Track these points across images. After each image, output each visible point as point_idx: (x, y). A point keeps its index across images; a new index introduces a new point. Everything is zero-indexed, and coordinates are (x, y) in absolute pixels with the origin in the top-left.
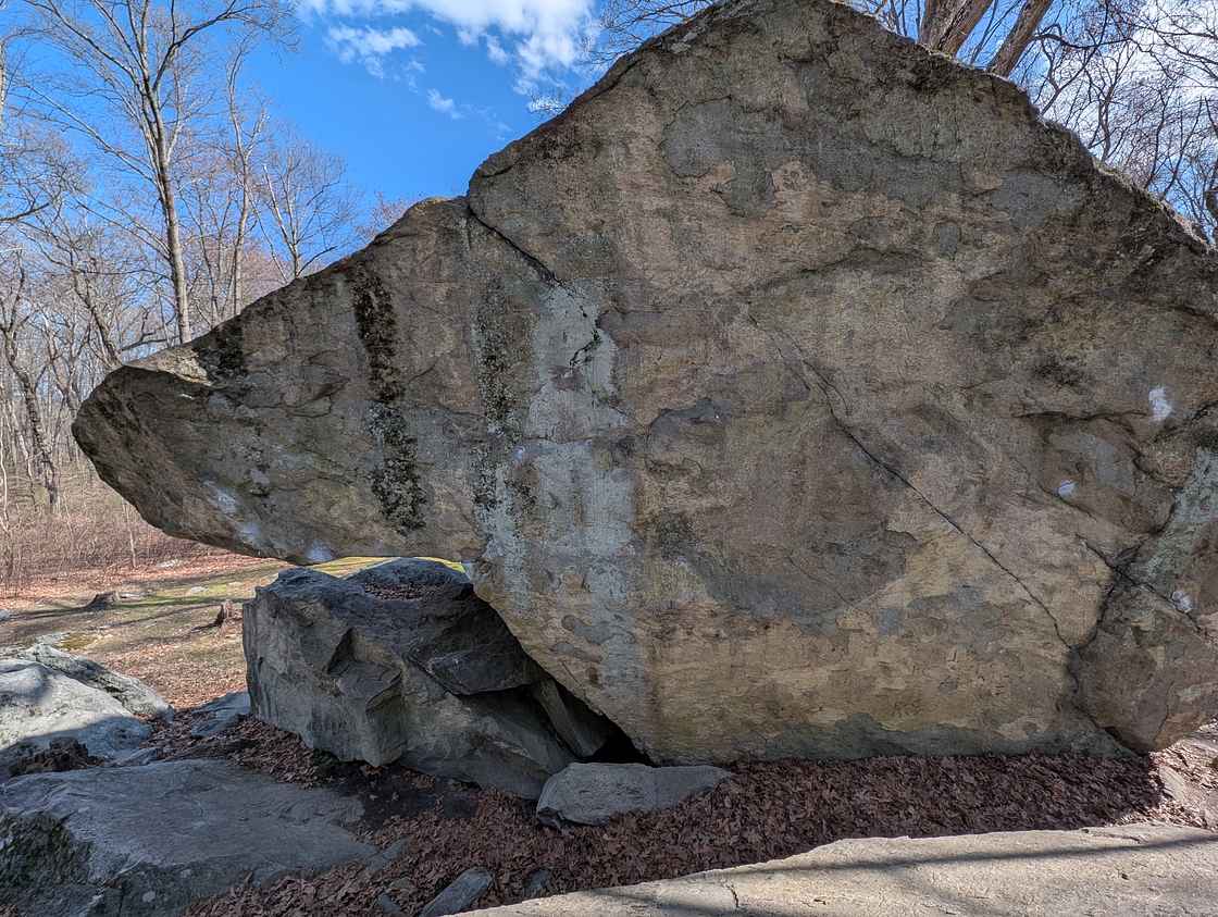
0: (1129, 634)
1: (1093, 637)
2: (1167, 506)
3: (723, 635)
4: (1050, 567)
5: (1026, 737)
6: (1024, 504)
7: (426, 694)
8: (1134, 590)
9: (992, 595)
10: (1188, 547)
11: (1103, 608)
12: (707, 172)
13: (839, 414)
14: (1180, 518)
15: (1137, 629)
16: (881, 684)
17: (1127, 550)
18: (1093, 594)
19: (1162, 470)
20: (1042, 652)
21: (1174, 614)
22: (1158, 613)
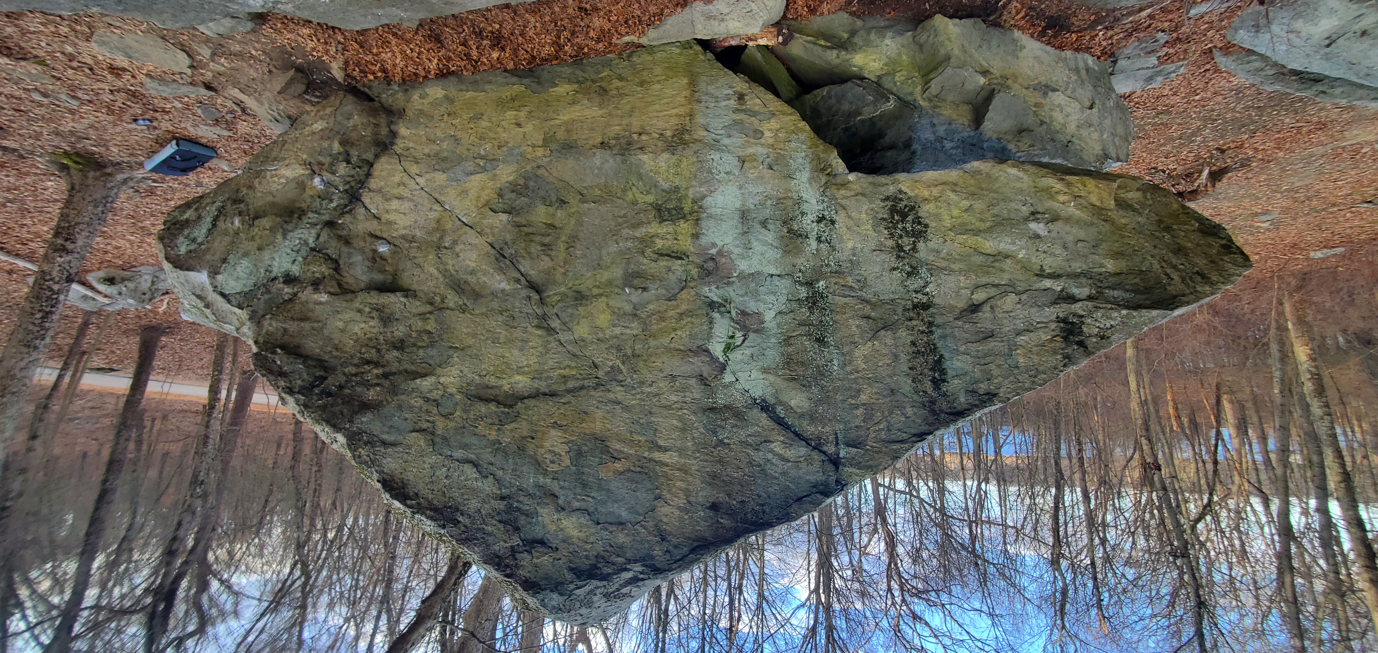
0: (354, 160)
1: (377, 156)
2: (321, 239)
3: (635, 136)
4: (399, 198)
5: (427, 90)
6: (413, 237)
7: (897, 78)
8: (347, 187)
9: (440, 177)
10: (311, 215)
11: (368, 175)
12: (621, 473)
13: (535, 296)
14: (314, 232)
15: (348, 162)
16: (523, 114)
17: (349, 212)
18: (373, 183)
19: (322, 260)
20: (411, 145)
21: (325, 173)
22: (333, 173)
